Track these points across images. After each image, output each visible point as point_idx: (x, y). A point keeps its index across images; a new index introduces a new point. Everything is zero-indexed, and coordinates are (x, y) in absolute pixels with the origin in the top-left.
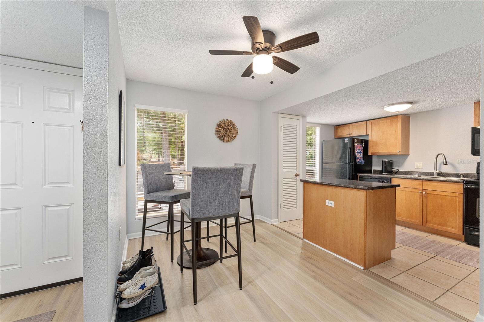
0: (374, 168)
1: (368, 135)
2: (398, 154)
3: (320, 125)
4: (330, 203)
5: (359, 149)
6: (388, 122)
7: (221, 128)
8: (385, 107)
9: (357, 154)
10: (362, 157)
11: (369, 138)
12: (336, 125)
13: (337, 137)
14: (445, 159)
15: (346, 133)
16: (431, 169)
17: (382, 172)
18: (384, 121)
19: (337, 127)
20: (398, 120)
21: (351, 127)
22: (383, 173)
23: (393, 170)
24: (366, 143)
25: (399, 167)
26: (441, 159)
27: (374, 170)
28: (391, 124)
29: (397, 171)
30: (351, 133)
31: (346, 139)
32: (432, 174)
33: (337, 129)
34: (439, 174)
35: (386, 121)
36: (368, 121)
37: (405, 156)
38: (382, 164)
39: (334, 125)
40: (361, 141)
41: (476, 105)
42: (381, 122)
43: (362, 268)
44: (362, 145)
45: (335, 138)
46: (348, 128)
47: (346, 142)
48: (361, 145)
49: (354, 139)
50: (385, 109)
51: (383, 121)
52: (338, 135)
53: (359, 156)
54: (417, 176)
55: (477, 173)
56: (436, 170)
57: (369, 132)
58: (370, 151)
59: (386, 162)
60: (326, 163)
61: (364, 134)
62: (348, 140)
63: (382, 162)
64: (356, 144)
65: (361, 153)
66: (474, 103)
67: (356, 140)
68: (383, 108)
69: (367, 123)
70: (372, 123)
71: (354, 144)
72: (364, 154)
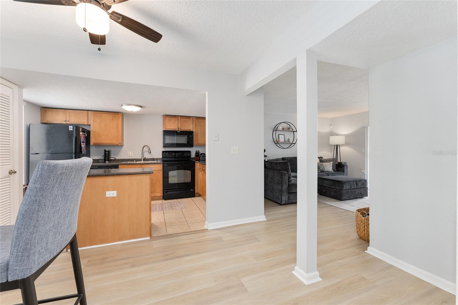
1: (90, 125)
2: (119, 145)
3: (26, 103)
4: (111, 194)
5: (83, 138)
6: (110, 116)
9: (82, 143)
10: (85, 147)
11: (91, 129)
12: (42, 106)
13: (45, 122)
14: (150, 149)
15: (59, 119)
16: (140, 157)
17: (105, 161)
18: (107, 115)
19: (46, 109)
20: (119, 117)
21: (67, 113)
23: (111, 158)
24: (89, 132)
25: (116, 155)
26: (146, 149)
28: (113, 119)
29: (115, 159)
30: (68, 120)
32: (141, 160)
33: (45, 112)
34: (145, 159)
35: (108, 115)
38: (105, 153)
39: (40, 106)
40: (84, 131)
43: (149, 238)
44: (85, 135)
45: (41, 123)
46: (63, 114)
47: (70, 130)
48: (84, 134)
49: (79, 127)
50: (122, 107)
51: (105, 115)
52: (47, 120)
53: (83, 145)
54: (135, 162)
55: (162, 158)
56: (143, 157)
57: (91, 122)
58: (92, 141)
59: (109, 152)
60: (36, 154)
61: (86, 123)
62: (73, 128)
63: (105, 151)
64: (81, 133)
65: (83, 142)
66: (163, 116)
67: (81, 128)
68: (122, 105)
69: (88, 112)
70: (94, 114)
71: (80, 133)
72: (86, 144)
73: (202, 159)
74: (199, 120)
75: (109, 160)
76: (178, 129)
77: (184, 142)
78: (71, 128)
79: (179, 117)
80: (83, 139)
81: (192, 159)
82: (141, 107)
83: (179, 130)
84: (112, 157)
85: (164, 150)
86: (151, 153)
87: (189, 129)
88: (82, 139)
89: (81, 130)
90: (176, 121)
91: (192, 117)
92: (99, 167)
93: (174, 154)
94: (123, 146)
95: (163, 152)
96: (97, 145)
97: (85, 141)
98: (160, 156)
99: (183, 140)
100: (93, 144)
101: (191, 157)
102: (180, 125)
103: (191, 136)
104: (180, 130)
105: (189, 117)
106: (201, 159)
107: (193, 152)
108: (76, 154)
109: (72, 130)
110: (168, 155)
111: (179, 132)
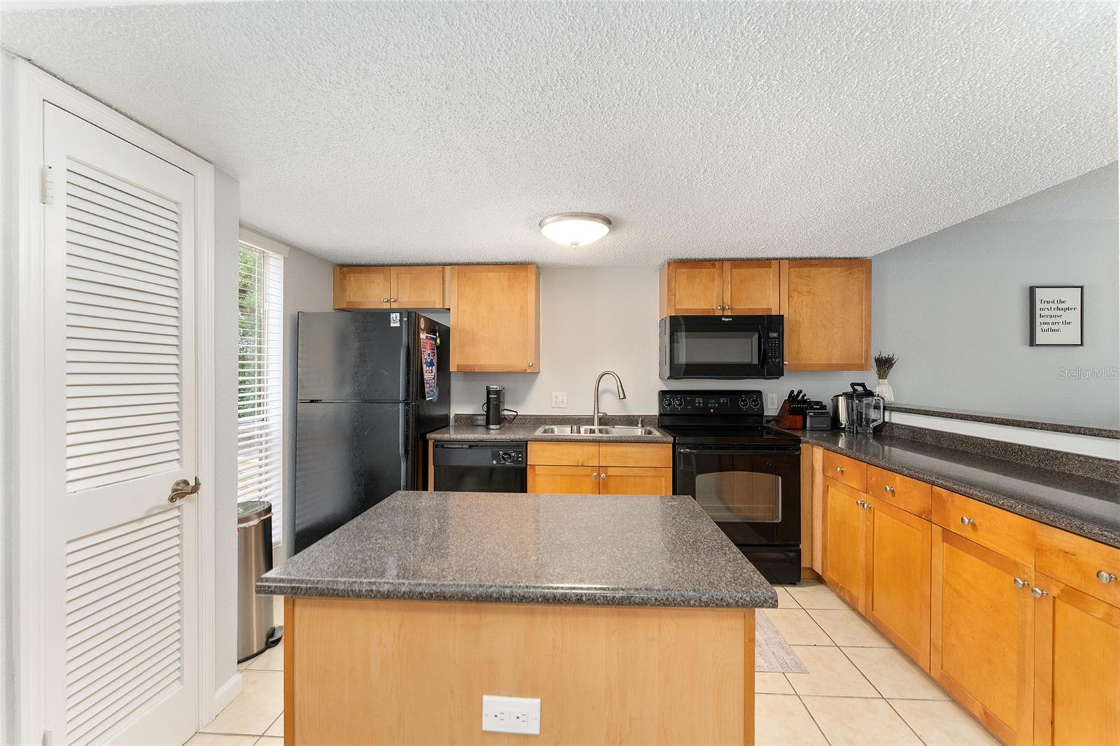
0: (458, 409)
1: (449, 309)
2: (528, 371)
5: (429, 352)
6: (502, 278)
8: (547, 220)
9: (424, 366)
10: (434, 378)
11: (452, 321)
12: (341, 261)
13: (345, 306)
14: (622, 386)
15: (374, 295)
16: (587, 410)
17: (488, 423)
19: (345, 269)
20: (527, 277)
21: (393, 277)
22: (492, 427)
23: (506, 413)
24: (442, 334)
25: (519, 402)
26: (609, 383)
28: (510, 287)
29: (515, 416)
30: (396, 297)
31: (395, 317)
32: (589, 421)
33: (345, 277)
34: (605, 421)
35: (497, 274)
36: (448, 268)
37: (529, 375)
38: (488, 399)
39: (332, 262)
40: (433, 327)
41: (671, 268)
42: (484, 274)
44: (435, 340)
45: (334, 309)
46: (385, 280)
47: (392, 325)
48: (432, 338)
49: (418, 317)
50: (545, 231)
52: (348, 300)
53: (430, 374)
55: (661, 415)
56: (598, 412)
57: (451, 302)
58: (455, 361)
59: (498, 392)
60: (312, 401)
61: (439, 305)
62: (401, 320)
63: (489, 392)
64: (423, 336)
65: (431, 364)
66: (669, 264)
67: (422, 321)
68: (541, 224)
69: (443, 270)
70: (458, 273)
71: (419, 335)
72: (438, 370)
73: (811, 426)
74: (805, 270)
75: (500, 420)
76: (723, 309)
77: (747, 360)
78: (395, 320)
79: (727, 266)
80: (429, 355)
81: (768, 422)
82: (608, 221)
83: (726, 313)
84: (509, 409)
85: (666, 389)
86: (625, 398)
87: (765, 307)
88: (427, 354)
89: (422, 326)
90: (713, 280)
91: (774, 259)
93: (699, 401)
94: (538, 373)
95: (663, 394)
96: (469, 374)
97: (435, 361)
98: (654, 410)
99: (742, 349)
100: (456, 370)
101: (765, 414)
102: (727, 295)
103: (775, 335)
104: (729, 313)
105: (764, 263)
106: (808, 425)
107: (770, 395)
108: (407, 404)
109: (399, 325)
110: (680, 405)
111: (727, 320)
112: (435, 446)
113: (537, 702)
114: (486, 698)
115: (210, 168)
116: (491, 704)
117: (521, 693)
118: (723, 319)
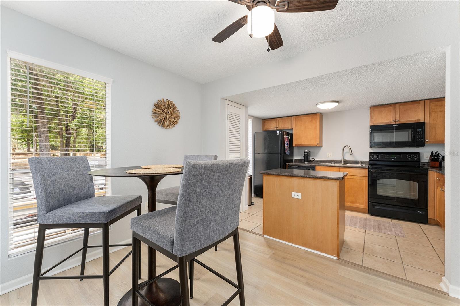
0: (295, 158)
1: (293, 129)
2: (317, 146)
3: (253, 118)
4: (297, 195)
5: (287, 141)
7: (159, 109)
8: (318, 104)
9: (285, 145)
11: (294, 132)
12: (264, 118)
13: (265, 130)
14: (351, 150)
15: (272, 126)
16: (339, 158)
17: (304, 161)
19: (265, 120)
20: (317, 117)
21: (277, 121)
22: (306, 162)
23: (311, 159)
24: (291, 135)
25: (315, 156)
26: (347, 150)
27: (295, 159)
28: (311, 121)
29: (314, 160)
30: (278, 126)
31: (278, 132)
32: (340, 162)
33: (265, 122)
34: (345, 162)
35: (307, 117)
36: (292, 117)
37: (320, 147)
38: (304, 154)
39: (262, 119)
40: (288, 134)
41: (372, 109)
42: (303, 118)
43: (336, 258)
44: (289, 138)
45: (262, 131)
46: (275, 122)
47: (277, 134)
49: (284, 132)
50: (318, 106)
51: (305, 118)
52: (266, 128)
53: (287, 147)
54: (333, 164)
55: (369, 161)
56: (343, 159)
57: (293, 127)
58: (295, 143)
59: (307, 152)
60: (258, 154)
61: (290, 128)
62: (279, 133)
63: (305, 152)
64: (285, 137)
65: (287, 144)
66: (370, 108)
67: (285, 133)
68: (317, 105)
69: (291, 118)
70: (295, 118)
71: (284, 137)
72: (289, 146)
75: (309, 161)
76: (395, 121)
77: (407, 140)
78: (278, 133)
79: (397, 105)
80: (287, 142)
81: (424, 165)
82: (337, 102)
83: (396, 123)
84: (312, 158)
85: (372, 151)
86: (352, 154)
87: (417, 119)
88: (286, 142)
89: (285, 134)
90: (391, 111)
91: (423, 100)
92: (298, 167)
93: (387, 156)
94: (322, 146)
95: (371, 153)
96: (299, 147)
97: (288, 144)
98: (367, 159)
99: (405, 136)
100: (295, 146)
101: (421, 161)
102: (398, 116)
103: (420, 130)
104: (398, 123)
105: (416, 102)
106: (442, 166)
107: (425, 154)
108: (281, 155)
110: (378, 157)
111: (396, 125)
112: (288, 166)
113: (300, 194)
114: (292, 192)
115: (244, 106)
116: (293, 193)
117: (298, 192)
118: (394, 125)
